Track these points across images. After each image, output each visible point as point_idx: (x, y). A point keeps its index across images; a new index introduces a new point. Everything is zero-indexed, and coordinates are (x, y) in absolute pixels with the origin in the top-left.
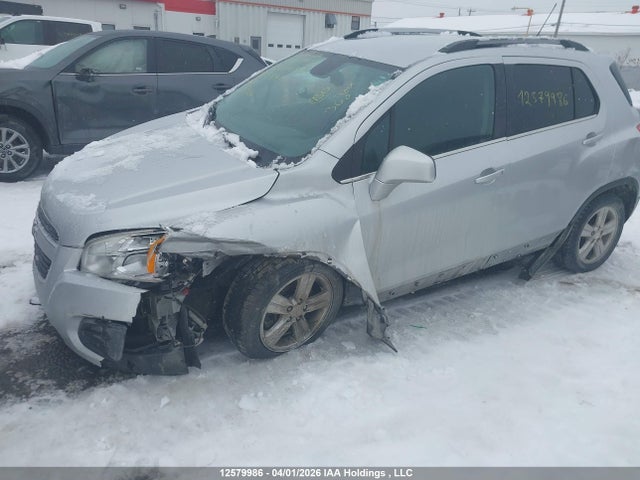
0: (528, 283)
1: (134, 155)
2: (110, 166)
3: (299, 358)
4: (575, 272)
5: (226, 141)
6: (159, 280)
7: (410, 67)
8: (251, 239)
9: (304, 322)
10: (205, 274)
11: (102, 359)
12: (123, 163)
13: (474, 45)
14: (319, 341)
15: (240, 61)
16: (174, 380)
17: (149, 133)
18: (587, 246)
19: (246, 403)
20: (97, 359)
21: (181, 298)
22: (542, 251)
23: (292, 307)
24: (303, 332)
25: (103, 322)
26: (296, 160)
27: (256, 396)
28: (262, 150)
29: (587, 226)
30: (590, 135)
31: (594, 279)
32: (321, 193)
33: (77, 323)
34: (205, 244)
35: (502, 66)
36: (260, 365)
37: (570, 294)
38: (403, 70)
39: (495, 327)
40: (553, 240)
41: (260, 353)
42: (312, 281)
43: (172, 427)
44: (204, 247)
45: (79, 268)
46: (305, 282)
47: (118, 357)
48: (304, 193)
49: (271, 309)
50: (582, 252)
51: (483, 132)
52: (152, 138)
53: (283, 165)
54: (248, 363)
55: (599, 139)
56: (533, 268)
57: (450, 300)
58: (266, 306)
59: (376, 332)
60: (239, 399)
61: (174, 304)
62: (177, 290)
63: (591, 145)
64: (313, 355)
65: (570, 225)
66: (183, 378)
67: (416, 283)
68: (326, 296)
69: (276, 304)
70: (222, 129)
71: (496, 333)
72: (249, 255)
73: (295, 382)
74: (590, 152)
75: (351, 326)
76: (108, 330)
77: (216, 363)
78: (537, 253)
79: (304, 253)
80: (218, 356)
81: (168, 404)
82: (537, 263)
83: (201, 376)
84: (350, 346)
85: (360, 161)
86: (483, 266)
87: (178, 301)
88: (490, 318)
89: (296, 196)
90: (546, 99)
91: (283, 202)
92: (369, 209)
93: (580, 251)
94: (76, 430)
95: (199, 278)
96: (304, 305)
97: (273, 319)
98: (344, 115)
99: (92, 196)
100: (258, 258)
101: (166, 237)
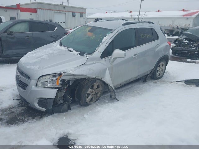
0: (146, 83)
1: (46, 55)
2: (40, 58)
3: (95, 105)
4: (156, 80)
5: (69, 50)
6: (60, 87)
7: (116, 29)
8: (83, 74)
9: (95, 96)
10: (70, 84)
11: (45, 109)
12: (43, 57)
13: (129, 23)
14: (98, 101)
15: (56, 28)
16: (64, 113)
17: (45, 49)
18: (159, 73)
19: (86, 116)
20: (44, 109)
21: (65, 91)
22: (148, 75)
23: (93, 92)
24: (95, 98)
25: (46, 99)
26: (91, 54)
27: (87, 114)
28: (80, 52)
29: (158, 68)
30: (157, 45)
31: (161, 81)
32: (98, 62)
33: (37, 101)
34: (72, 76)
35: (136, 28)
36: (86, 108)
37: (156, 85)
38: (114, 30)
39: (140, 94)
40: (151, 71)
41: (86, 105)
42: (97, 84)
43: (69, 124)
44: (72, 77)
45: (36, 86)
46: (96, 85)
47: (50, 108)
48: (94, 62)
49: (88, 92)
50: (158, 74)
51: (133, 45)
52: (47, 50)
53: (87, 55)
54: (82, 108)
55: (159, 46)
56: (147, 79)
57: (128, 88)
58: (87, 91)
59: (113, 97)
60: (84, 116)
61: (63, 93)
62: (64, 89)
63: (158, 47)
64: (98, 104)
65: (154, 68)
66: (67, 113)
67: (121, 84)
68: (100, 88)
69: (90, 91)
70: (66, 47)
71: (141, 95)
72: (82, 79)
73: (96, 110)
74: (157, 49)
75: (105, 97)
76: (48, 101)
77: (74, 109)
78: (147, 75)
79: (96, 77)
80: (74, 107)
81: (65, 119)
82: (148, 78)
83: (71, 112)
84: (107, 101)
85: (107, 53)
86: (135, 79)
87: (64, 92)
88: (139, 92)
89: (92, 63)
90: (147, 36)
91: (90, 64)
92: (110, 65)
93: (157, 74)
94: (44, 127)
95: (69, 86)
96: (95, 91)
97: (88, 95)
98: (101, 42)
99: (38, 66)
100: (85, 79)
101: (62, 75)
